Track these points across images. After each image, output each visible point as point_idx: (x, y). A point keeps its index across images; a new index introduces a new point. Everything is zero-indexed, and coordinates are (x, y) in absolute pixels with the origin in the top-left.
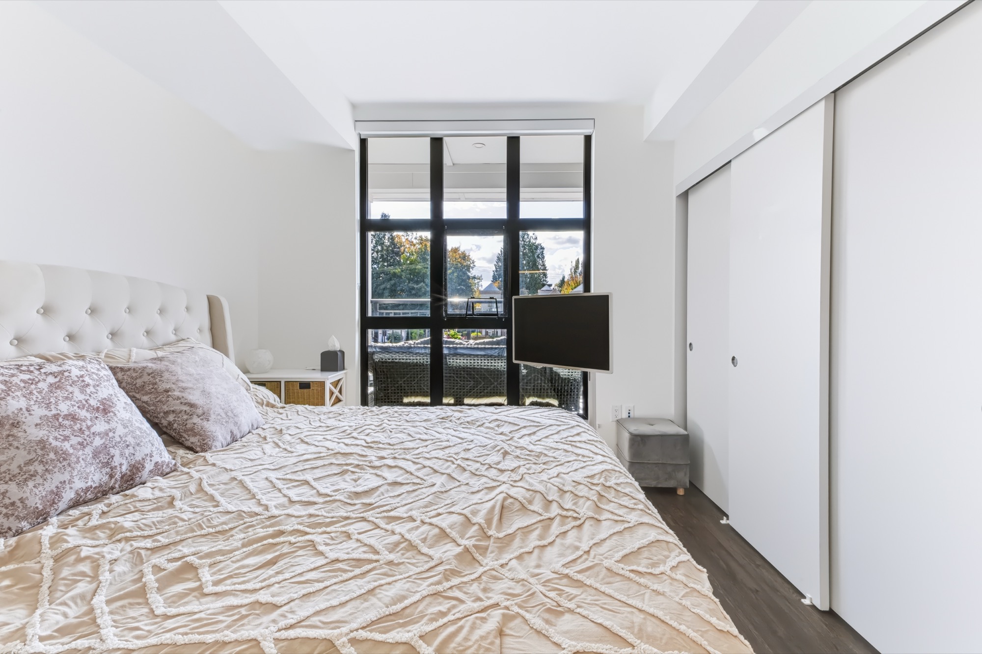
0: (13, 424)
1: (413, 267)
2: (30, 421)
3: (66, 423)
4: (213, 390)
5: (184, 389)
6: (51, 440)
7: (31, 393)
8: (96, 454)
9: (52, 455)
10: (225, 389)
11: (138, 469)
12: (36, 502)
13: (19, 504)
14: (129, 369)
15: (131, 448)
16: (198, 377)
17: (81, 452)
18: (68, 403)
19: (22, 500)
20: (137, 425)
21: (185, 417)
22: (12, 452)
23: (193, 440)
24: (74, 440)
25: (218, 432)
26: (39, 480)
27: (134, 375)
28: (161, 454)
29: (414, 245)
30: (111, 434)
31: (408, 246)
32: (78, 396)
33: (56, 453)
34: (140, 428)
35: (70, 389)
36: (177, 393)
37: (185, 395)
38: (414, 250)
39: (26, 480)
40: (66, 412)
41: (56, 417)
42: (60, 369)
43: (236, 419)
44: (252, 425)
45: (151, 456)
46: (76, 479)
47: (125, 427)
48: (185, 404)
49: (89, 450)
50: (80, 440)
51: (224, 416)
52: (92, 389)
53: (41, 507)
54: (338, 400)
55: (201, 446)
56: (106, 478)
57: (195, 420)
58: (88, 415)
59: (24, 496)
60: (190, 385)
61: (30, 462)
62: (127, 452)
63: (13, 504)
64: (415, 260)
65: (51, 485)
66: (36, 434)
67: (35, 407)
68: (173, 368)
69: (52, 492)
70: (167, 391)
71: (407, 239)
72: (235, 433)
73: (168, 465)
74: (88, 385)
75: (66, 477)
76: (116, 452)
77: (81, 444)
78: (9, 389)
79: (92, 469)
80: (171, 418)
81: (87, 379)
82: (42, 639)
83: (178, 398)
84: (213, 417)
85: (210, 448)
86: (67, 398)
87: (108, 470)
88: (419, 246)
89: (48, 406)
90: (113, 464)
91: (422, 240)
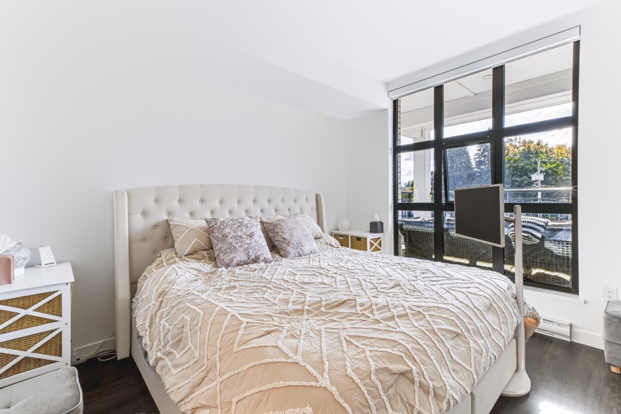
0: (226, 237)
1: (516, 164)
2: (230, 236)
3: (239, 238)
4: (295, 234)
5: (283, 233)
6: (233, 243)
7: (232, 228)
8: (245, 250)
9: (232, 248)
10: (301, 234)
11: (258, 258)
12: (226, 261)
13: (222, 260)
14: (268, 223)
15: (256, 250)
16: (290, 228)
17: (240, 249)
18: (241, 232)
19: (223, 259)
20: (260, 243)
21: (281, 243)
22: (224, 245)
23: (282, 252)
24: (239, 244)
25: (292, 251)
26: (228, 255)
27: (269, 225)
28: (267, 255)
29: (518, 148)
30: (250, 244)
31: (511, 149)
32: (244, 230)
33: (234, 247)
34: (261, 244)
35: (243, 228)
36: (280, 234)
37: (283, 235)
38: (517, 152)
39: (225, 254)
40: (239, 235)
41: (236, 236)
42: (242, 221)
43: (302, 247)
44: (311, 252)
45: (263, 255)
46: (237, 257)
47: (256, 243)
48: (282, 238)
49: (243, 248)
50: (241, 244)
51: (296, 245)
52: (249, 228)
53: (227, 263)
54: (377, 249)
55: (284, 256)
56: (247, 259)
57: (284, 245)
58: (245, 237)
59: (224, 258)
60: (286, 231)
61: (227, 249)
62: (254, 251)
63: (221, 260)
64: (519, 159)
65: (231, 257)
66: (230, 240)
67: (232, 232)
68: (282, 224)
69: (231, 259)
70: (277, 232)
71: (511, 144)
72: (300, 253)
73: (269, 259)
74: (248, 227)
75: (235, 255)
76: (251, 251)
77: (241, 246)
78: (227, 226)
79: (243, 255)
80: (277, 243)
81: (248, 225)
82: (198, 291)
83: (280, 236)
84: (291, 245)
85: (287, 257)
86: (241, 231)
87: (248, 256)
88: (521, 148)
89: (235, 232)
90: (249, 255)
91: (525, 143)
